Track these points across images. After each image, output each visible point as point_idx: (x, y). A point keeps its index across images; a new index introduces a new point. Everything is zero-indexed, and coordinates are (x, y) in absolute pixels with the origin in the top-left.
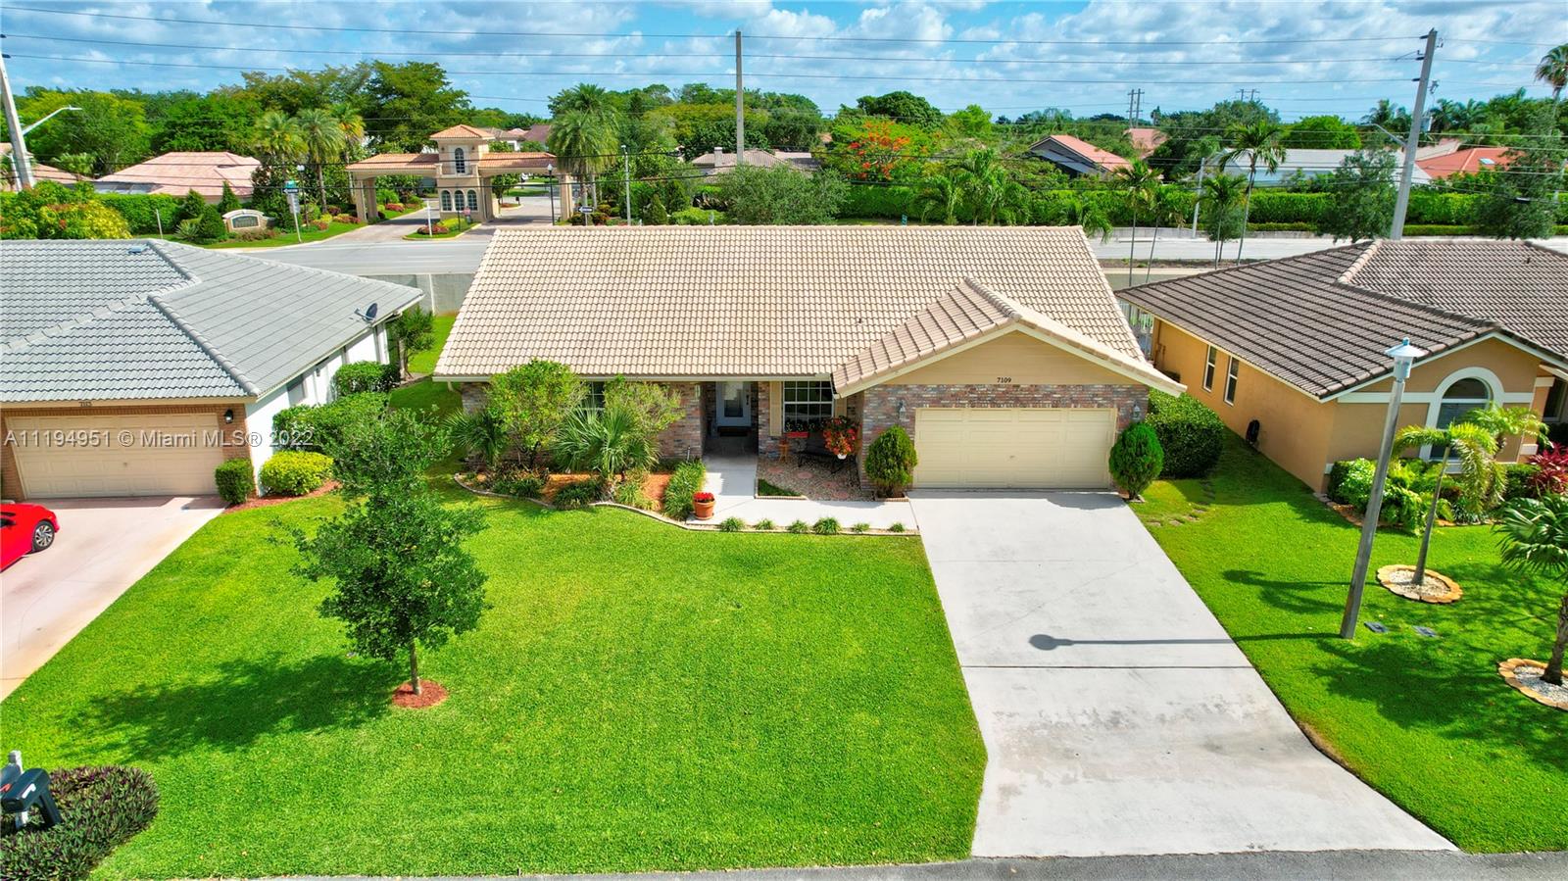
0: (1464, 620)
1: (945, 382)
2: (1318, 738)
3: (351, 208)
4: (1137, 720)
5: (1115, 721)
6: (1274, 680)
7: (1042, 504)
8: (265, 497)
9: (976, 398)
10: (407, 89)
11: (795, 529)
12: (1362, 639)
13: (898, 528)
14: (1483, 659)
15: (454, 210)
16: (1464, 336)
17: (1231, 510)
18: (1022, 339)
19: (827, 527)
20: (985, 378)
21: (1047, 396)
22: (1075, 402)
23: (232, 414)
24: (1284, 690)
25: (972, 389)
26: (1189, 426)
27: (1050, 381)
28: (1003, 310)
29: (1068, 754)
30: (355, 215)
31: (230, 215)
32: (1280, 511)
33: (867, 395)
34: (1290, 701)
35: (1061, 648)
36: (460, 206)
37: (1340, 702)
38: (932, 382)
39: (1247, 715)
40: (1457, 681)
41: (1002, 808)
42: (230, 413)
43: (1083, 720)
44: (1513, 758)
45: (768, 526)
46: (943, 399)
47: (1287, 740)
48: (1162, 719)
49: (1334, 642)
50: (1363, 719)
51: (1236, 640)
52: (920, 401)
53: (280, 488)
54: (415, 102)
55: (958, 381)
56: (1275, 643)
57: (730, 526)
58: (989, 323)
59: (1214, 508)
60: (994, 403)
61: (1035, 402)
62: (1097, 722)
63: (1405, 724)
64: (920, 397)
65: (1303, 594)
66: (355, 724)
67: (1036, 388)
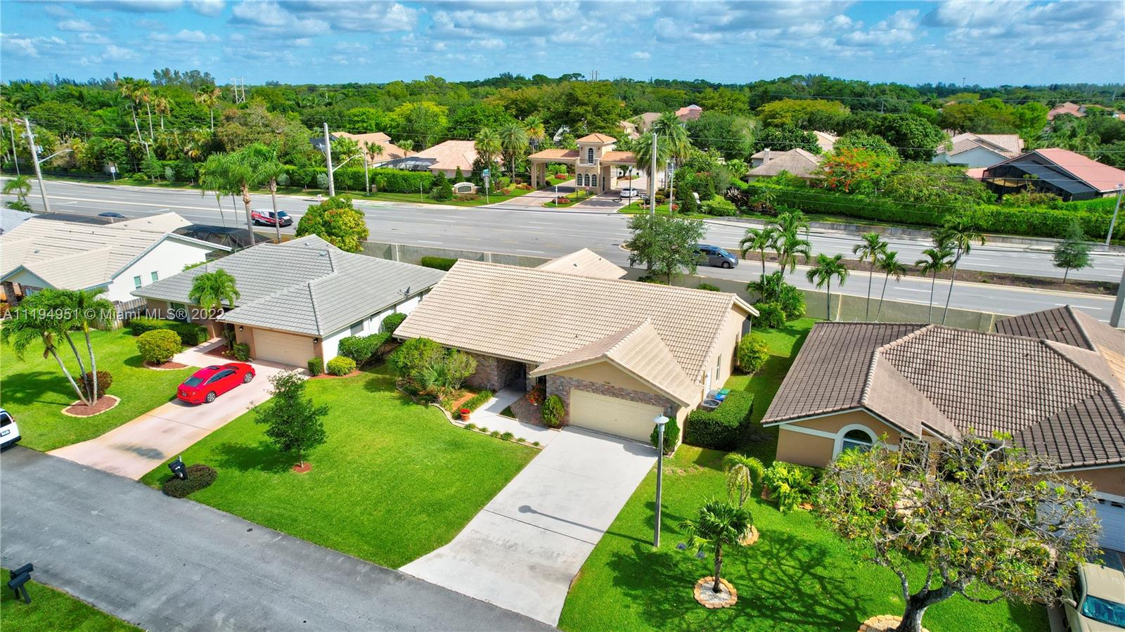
1: (581, 378)
2: (576, 578)
3: (527, 179)
4: (520, 549)
5: (511, 546)
7: (619, 447)
8: (328, 374)
9: (595, 388)
11: (495, 434)
13: (537, 444)
14: (701, 572)
15: (583, 185)
16: (846, 407)
18: (611, 366)
19: (507, 436)
20: (599, 381)
21: (628, 394)
22: (641, 400)
23: (318, 340)
25: (593, 384)
26: (717, 423)
27: (629, 387)
29: (477, 551)
30: (530, 184)
31: (457, 185)
33: (547, 378)
35: (529, 513)
36: (587, 184)
38: (576, 377)
39: (566, 561)
40: (675, 577)
41: (428, 560)
42: (317, 339)
43: (500, 542)
45: (484, 431)
46: (580, 386)
47: (567, 575)
48: (530, 551)
49: (645, 545)
51: (607, 532)
52: (571, 385)
53: (334, 372)
54: (590, 109)
55: (587, 379)
57: (470, 427)
58: (595, 357)
60: (603, 393)
61: (623, 397)
62: (504, 544)
64: (570, 383)
66: (276, 473)
67: (622, 390)
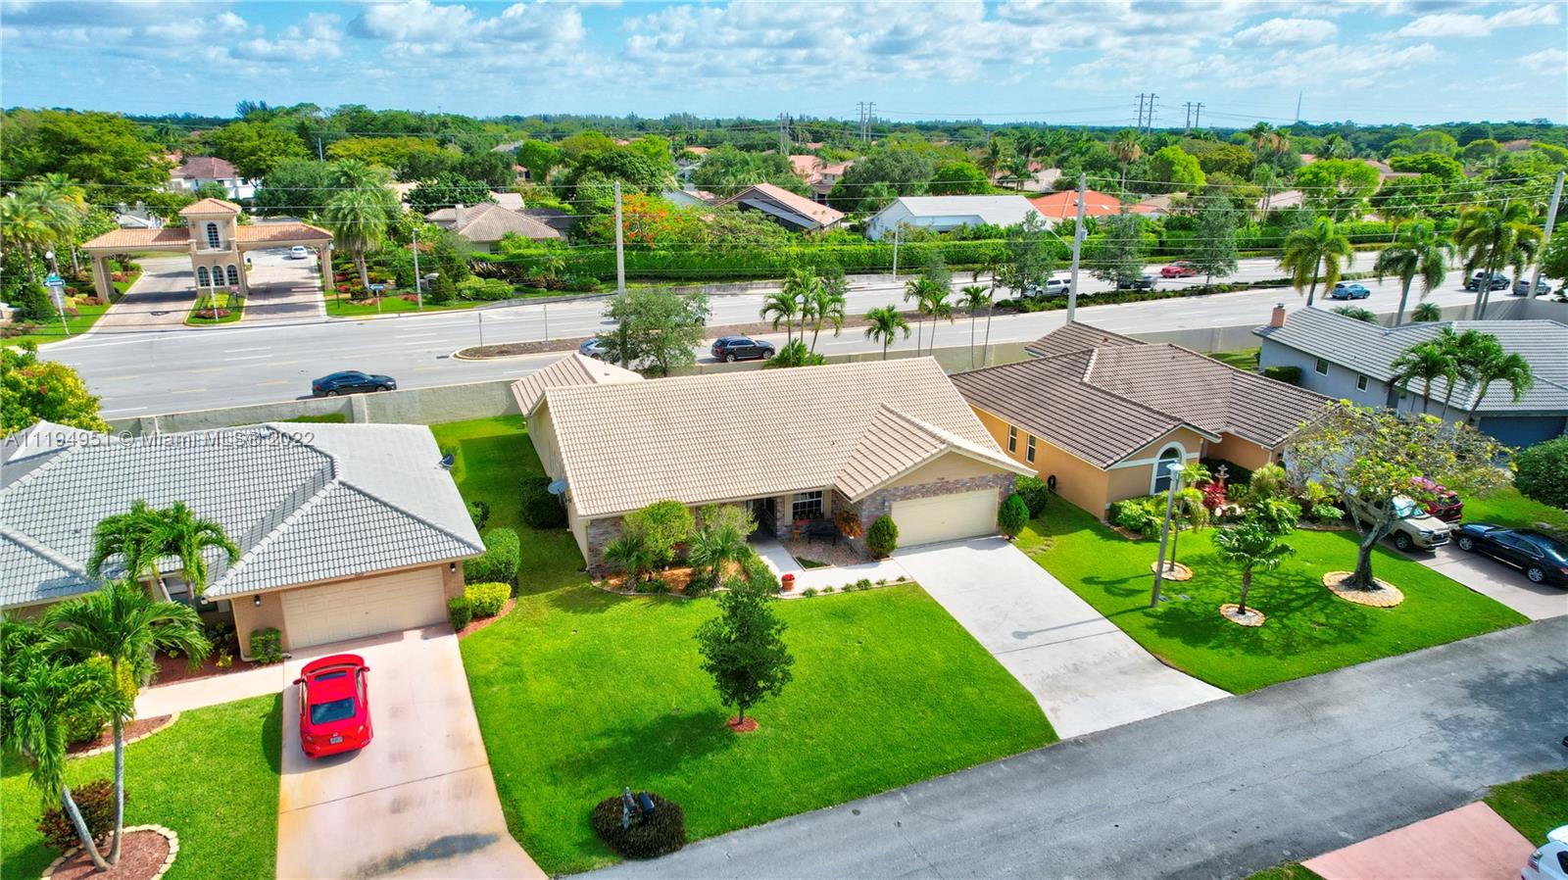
0: (1198, 589)
1: (911, 485)
2: (1163, 659)
4: (1085, 666)
5: (1076, 668)
6: (1133, 634)
7: (963, 551)
8: (475, 620)
9: (926, 491)
10: (95, 143)
11: (847, 589)
12: (1161, 608)
13: (902, 579)
14: (1211, 607)
15: (213, 285)
16: (1170, 427)
17: (1063, 538)
18: (954, 456)
19: (864, 585)
21: (963, 486)
22: (978, 487)
23: (454, 565)
24: (1139, 639)
27: (965, 475)
28: (943, 442)
29: (1066, 689)
30: (94, 294)
32: (1087, 535)
33: (866, 500)
34: (1146, 645)
35: (1029, 637)
36: (219, 281)
37: (1166, 641)
38: (903, 486)
39: (1130, 655)
40: (1205, 620)
41: (1058, 718)
42: (452, 565)
43: (1062, 671)
44: (1238, 652)
45: (831, 590)
46: (908, 494)
47: (1150, 663)
48: (1095, 664)
49: (1149, 610)
50: (1175, 646)
51: (1107, 617)
52: (894, 497)
55: (915, 484)
56: (1125, 615)
57: (809, 593)
58: (935, 449)
59: (1055, 538)
60: (935, 494)
61: (957, 490)
62: (1069, 671)
63: (1194, 647)
64: (894, 495)
65: (1124, 586)
66: (727, 747)
67: (957, 481)
